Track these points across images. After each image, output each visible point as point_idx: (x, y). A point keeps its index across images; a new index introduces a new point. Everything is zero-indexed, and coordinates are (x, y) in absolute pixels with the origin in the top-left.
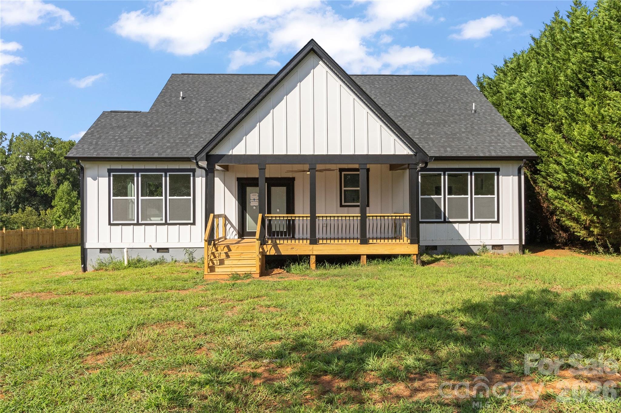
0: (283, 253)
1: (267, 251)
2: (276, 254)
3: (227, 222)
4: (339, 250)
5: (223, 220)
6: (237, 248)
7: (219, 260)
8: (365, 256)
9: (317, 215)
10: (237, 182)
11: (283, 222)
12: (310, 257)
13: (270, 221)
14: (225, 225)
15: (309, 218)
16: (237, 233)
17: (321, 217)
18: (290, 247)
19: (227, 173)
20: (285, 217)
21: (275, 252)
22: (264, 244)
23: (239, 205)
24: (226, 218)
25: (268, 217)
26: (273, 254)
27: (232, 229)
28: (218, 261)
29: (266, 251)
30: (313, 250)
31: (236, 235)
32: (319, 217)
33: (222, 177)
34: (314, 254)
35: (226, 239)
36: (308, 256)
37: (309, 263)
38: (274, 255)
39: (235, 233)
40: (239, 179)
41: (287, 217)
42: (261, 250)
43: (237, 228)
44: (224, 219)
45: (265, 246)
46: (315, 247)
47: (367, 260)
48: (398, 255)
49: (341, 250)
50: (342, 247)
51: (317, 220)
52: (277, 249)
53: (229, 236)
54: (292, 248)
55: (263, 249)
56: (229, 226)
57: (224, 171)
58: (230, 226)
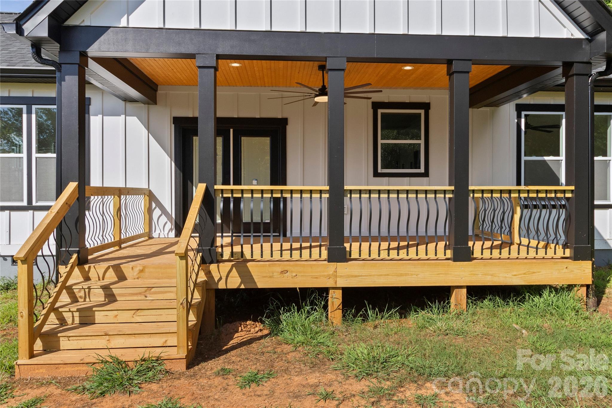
0: (261, 284)
1: (221, 279)
2: (242, 287)
3: (154, 205)
4: (401, 275)
5: (145, 201)
6: (141, 271)
7: (78, 310)
8: (465, 291)
9: (346, 187)
10: (173, 126)
11: (262, 205)
12: (328, 293)
13: (226, 201)
14: (150, 211)
15: (327, 195)
16: (173, 227)
17: (355, 191)
18: (279, 269)
19: (153, 107)
20: (267, 191)
21: (239, 280)
22: (212, 262)
23: (178, 171)
24: (151, 197)
25: (222, 191)
26: (235, 287)
27: (164, 219)
28: (77, 314)
29: (216, 280)
30: (335, 275)
31: (171, 230)
32: (351, 192)
33: (144, 115)
34: (338, 285)
35: (150, 238)
36: (323, 292)
37: (325, 307)
38: (238, 290)
39: (169, 226)
40: (177, 121)
41: (272, 192)
42: (202, 277)
43: (174, 216)
44: (147, 198)
45: (213, 267)
46: (341, 267)
47: (468, 298)
48: (544, 287)
49: (406, 275)
50: (409, 267)
51: (346, 200)
52: (245, 275)
53: (158, 231)
54: (282, 272)
55: (208, 273)
56: (157, 212)
57: (148, 104)
58: (160, 212)
